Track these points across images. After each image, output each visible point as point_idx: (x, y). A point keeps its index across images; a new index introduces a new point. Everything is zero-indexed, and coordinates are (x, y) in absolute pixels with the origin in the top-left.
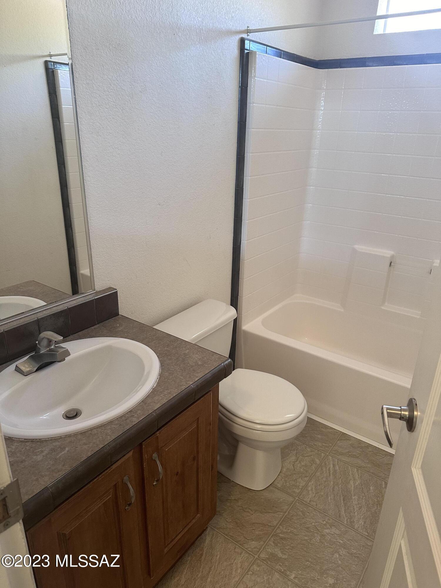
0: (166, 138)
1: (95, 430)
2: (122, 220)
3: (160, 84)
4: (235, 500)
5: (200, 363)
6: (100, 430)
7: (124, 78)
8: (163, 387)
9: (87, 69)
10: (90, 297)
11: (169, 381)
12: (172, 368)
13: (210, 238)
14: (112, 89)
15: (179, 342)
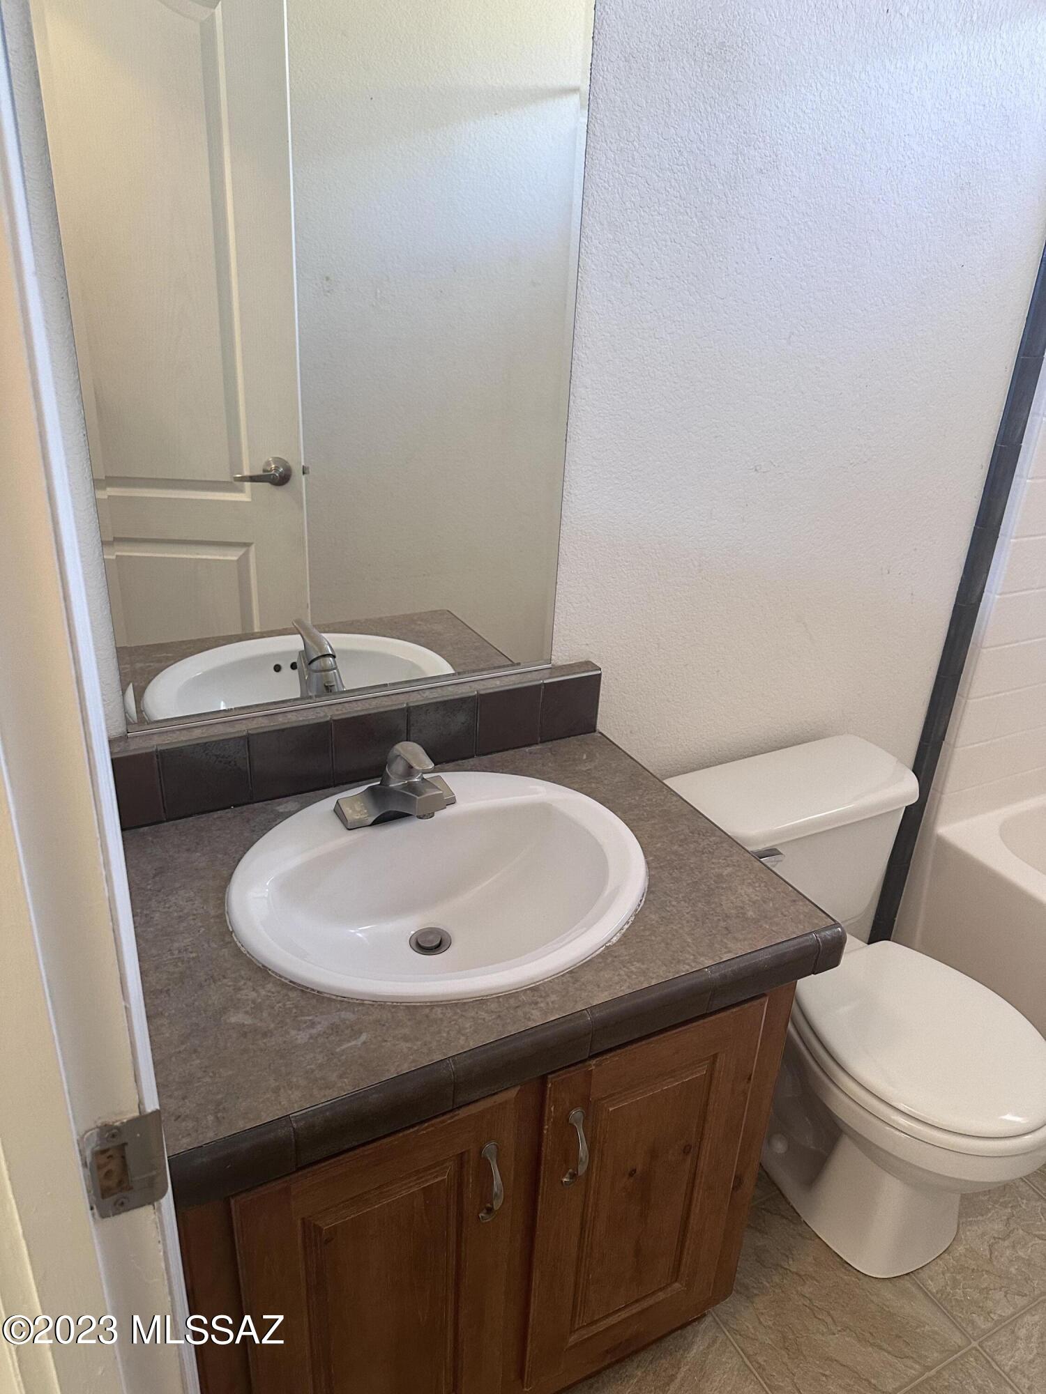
0: (810, 297)
1: (439, 1010)
2: (647, 502)
3: (821, 151)
4: (796, 1274)
5: (750, 914)
6: (449, 1013)
7: (720, 135)
8: (632, 951)
9: (624, 112)
10: (535, 675)
11: (653, 938)
12: (673, 906)
13: (889, 573)
14: (682, 165)
15: (714, 838)
